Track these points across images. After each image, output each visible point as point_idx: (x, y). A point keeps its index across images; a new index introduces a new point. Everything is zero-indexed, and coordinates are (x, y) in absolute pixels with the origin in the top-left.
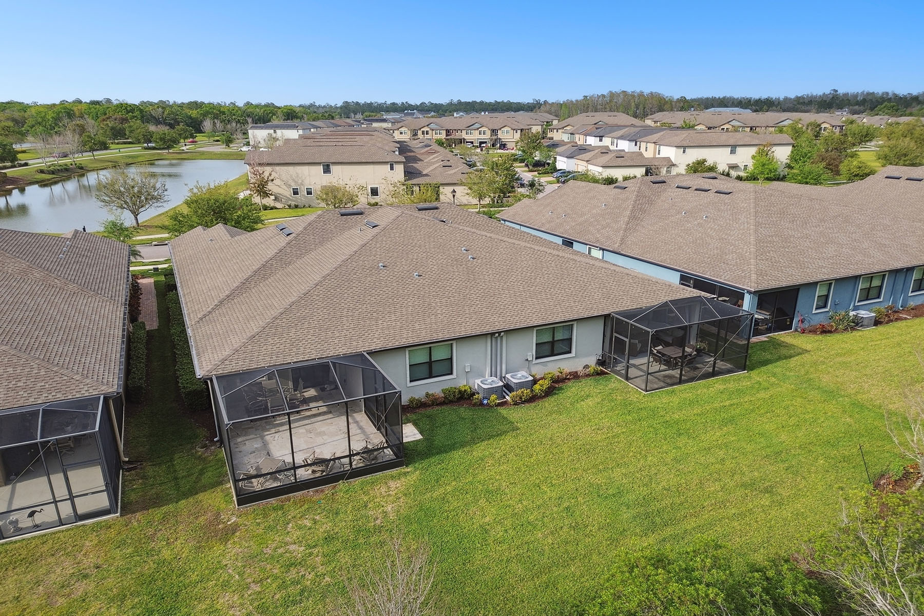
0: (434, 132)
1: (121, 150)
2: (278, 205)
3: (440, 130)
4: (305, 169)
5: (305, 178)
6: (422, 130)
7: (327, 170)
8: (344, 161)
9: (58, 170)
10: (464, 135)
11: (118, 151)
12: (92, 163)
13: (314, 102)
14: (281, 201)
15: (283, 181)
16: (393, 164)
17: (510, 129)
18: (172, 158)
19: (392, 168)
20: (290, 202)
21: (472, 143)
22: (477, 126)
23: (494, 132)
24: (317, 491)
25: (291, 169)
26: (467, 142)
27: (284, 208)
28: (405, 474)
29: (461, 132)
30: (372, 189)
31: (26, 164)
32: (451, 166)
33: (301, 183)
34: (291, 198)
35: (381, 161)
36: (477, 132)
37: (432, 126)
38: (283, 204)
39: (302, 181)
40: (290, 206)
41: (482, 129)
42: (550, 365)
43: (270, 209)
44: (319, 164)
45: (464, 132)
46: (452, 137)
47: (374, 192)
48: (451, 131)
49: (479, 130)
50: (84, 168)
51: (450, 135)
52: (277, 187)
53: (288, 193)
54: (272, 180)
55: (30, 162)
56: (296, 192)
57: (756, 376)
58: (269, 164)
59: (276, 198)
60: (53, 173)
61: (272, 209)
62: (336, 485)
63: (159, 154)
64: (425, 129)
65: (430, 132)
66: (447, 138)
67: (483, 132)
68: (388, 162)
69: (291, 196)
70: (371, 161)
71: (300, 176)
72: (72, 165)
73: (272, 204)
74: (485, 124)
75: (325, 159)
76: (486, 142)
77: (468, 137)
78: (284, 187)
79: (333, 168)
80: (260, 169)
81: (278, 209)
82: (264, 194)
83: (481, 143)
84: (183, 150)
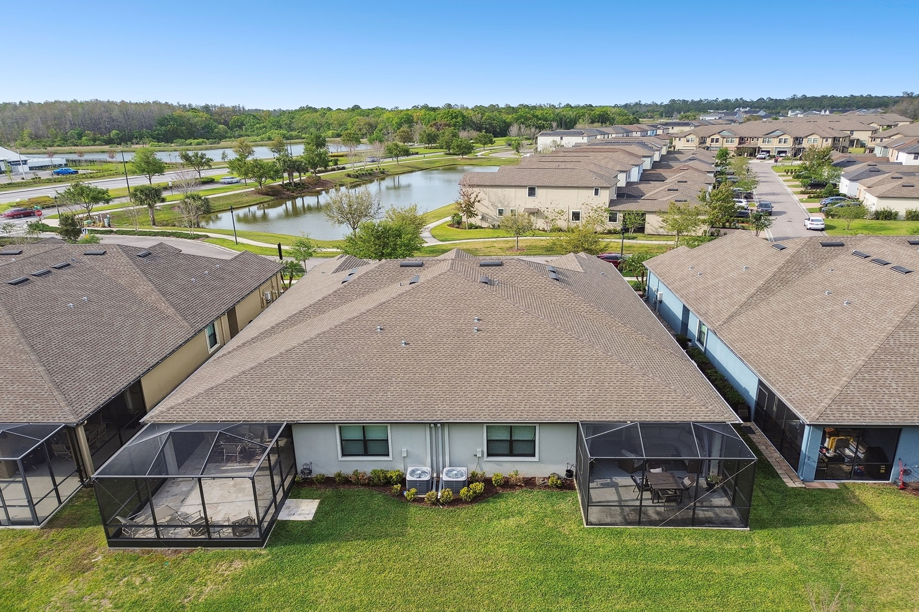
0: (725, 140)
1: (426, 155)
2: (485, 225)
3: (732, 138)
4: (512, 191)
5: (511, 200)
6: (711, 137)
7: (532, 192)
8: (550, 185)
9: (363, 174)
10: (760, 143)
11: (423, 156)
12: (393, 168)
13: (640, 101)
14: (487, 220)
15: (492, 202)
16: (598, 189)
17: (818, 137)
18: (463, 163)
19: (596, 193)
20: (495, 222)
21: (768, 152)
22: (778, 133)
23: (798, 140)
24: (176, 551)
25: (499, 191)
26: (762, 151)
27: (489, 228)
28: (256, 556)
29: (758, 140)
30: (574, 213)
31: (344, 168)
32: (677, 190)
33: (507, 205)
34: (496, 218)
35: (586, 185)
36: (777, 140)
37: (725, 133)
38: (489, 223)
39: (509, 203)
40: (494, 226)
41: (783, 137)
42: (506, 465)
43: (475, 229)
44: (525, 187)
45: (761, 140)
46: (744, 146)
47: (576, 216)
48: (746, 139)
49: (779, 138)
50: (385, 173)
51: (744, 143)
52: (486, 207)
53: (494, 213)
54: (479, 201)
55: (347, 166)
56: (501, 212)
57: (759, 539)
58: (478, 186)
59: (483, 218)
60: (357, 177)
61: (476, 228)
62: (194, 550)
63: (454, 159)
64: (715, 137)
65: (721, 140)
66: (740, 146)
67: (783, 140)
68: (593, 187)
69: (496, 217)
70: (575, 185)
71: (507, 198)
72: (377, 169)
73: (479, 223)
74: (789, 131)
75: (532, 183)
76: (785, 152)
77: (765, 146)
78: (491, 208)
79: (538, 191)
80: (470, 190)
81: (482, 228)
82: (471, 214)
83: (780, 152)
84: (477, 156)
